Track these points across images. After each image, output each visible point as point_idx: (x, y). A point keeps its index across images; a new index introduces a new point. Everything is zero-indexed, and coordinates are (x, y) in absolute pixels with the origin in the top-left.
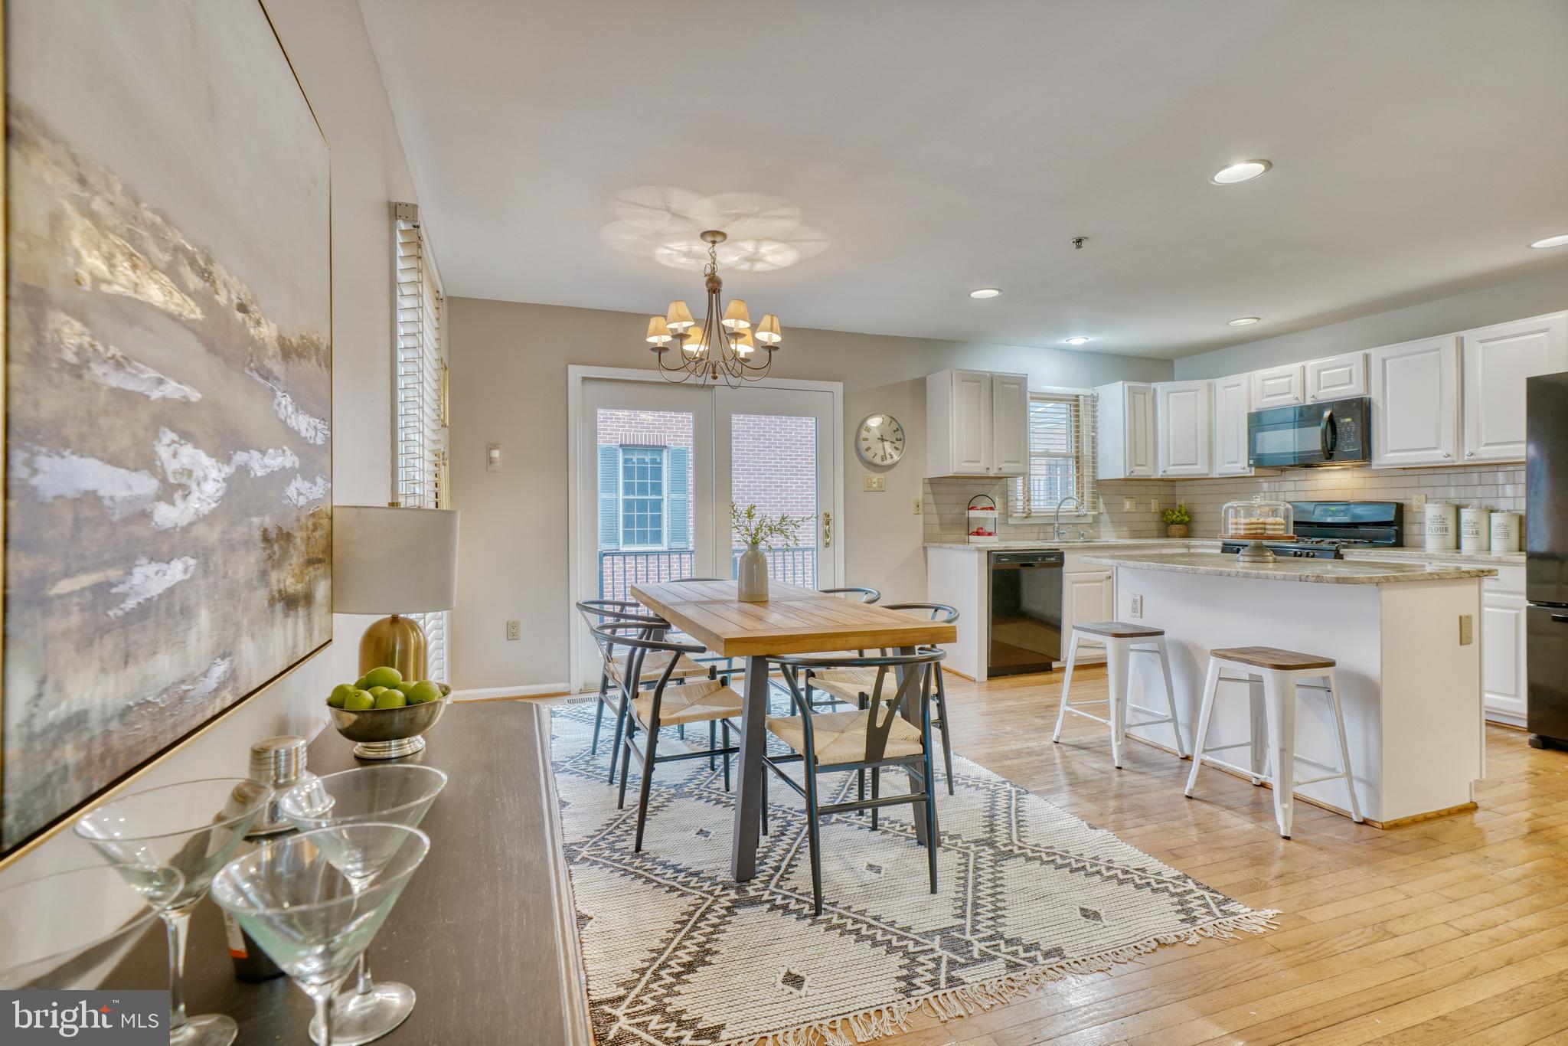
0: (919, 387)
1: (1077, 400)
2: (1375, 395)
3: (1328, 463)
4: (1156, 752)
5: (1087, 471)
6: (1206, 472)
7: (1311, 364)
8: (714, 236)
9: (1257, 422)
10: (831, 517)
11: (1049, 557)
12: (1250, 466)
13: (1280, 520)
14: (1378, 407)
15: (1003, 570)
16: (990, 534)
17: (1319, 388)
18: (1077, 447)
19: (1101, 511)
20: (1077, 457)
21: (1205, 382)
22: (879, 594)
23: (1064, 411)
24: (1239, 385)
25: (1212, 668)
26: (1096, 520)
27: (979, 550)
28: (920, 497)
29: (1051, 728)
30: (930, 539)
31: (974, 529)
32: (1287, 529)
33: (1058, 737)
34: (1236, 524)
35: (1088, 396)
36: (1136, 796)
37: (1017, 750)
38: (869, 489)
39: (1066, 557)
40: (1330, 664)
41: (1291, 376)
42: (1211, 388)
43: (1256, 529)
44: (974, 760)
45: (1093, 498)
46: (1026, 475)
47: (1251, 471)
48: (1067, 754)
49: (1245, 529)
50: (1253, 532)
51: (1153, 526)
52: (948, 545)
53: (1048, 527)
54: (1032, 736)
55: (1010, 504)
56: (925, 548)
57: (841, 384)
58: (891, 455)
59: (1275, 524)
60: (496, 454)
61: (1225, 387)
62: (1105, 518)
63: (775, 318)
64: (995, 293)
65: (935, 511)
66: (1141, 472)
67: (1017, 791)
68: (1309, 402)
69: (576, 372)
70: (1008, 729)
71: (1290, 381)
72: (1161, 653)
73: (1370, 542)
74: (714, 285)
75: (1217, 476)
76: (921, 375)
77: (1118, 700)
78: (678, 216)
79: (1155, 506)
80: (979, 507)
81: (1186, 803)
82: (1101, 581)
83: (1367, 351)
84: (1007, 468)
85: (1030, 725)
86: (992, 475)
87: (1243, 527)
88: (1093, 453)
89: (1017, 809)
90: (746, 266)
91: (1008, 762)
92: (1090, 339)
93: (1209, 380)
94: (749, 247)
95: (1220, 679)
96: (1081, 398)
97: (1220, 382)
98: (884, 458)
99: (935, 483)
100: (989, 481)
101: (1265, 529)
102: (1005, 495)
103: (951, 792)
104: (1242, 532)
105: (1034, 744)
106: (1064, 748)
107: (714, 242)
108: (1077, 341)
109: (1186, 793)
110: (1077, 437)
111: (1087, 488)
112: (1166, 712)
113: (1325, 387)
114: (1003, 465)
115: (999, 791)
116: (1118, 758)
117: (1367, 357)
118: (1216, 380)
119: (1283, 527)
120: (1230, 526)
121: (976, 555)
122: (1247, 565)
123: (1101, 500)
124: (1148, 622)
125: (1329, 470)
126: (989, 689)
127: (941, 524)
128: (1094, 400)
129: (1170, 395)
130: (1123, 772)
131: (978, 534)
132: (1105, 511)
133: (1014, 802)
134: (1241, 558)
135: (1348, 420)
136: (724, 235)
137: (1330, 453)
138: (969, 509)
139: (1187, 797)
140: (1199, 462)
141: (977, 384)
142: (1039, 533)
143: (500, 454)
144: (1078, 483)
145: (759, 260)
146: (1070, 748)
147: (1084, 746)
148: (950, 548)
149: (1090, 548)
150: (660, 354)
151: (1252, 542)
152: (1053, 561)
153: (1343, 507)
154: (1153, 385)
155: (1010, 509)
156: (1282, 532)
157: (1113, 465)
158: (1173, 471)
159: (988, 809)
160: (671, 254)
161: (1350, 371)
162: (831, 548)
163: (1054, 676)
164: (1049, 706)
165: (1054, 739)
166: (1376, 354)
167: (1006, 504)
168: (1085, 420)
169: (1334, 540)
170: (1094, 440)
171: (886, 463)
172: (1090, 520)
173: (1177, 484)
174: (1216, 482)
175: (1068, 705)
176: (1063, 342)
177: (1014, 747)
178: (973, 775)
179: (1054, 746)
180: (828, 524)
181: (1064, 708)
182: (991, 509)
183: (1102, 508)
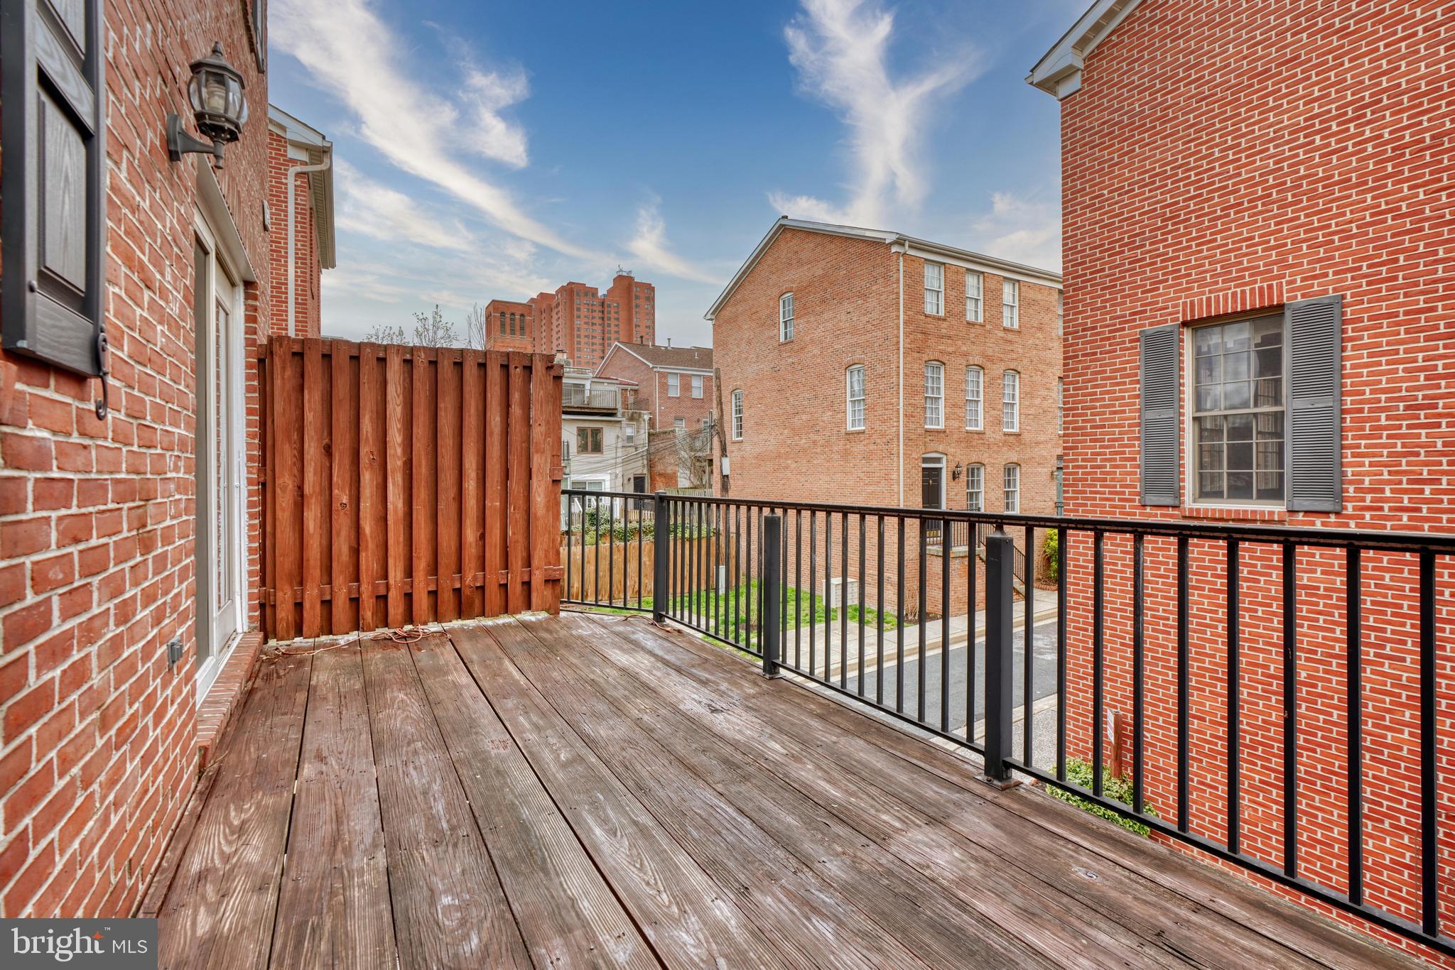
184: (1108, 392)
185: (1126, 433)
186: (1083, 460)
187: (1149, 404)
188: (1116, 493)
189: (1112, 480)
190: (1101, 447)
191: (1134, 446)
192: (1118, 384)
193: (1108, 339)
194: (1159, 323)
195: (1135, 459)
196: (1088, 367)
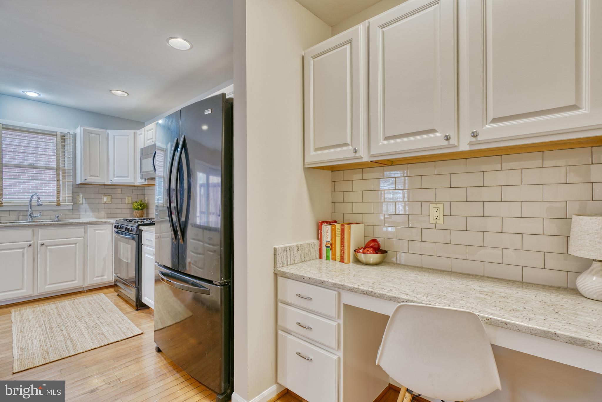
1: (56, 135)
5: (67, 178)
6: (133, 181)
9: (142, 154)
19: (81, 202)
20: (58, 169)
21: (132, 132)
24: (142, 134)
26: (76, 208)
35: (71, 134)
42: (135, 134)
45: (74, 195)
51: (127, 211)
61: (139, 135)
62: (85, 206)
66: (95, 180)
79: (128, 200)
82: (24, 248)
93: (135, 131)
96: (58, 134)
97: (138, 132)
108: (33, 94)
111: (68, 189)
123: (81, 196)
128: (72, 137)
129: (115, 137)
142: (18, 216)
154: (108, 131)
158: (116, 181)
172: (70, 208)
183: (81, 200)
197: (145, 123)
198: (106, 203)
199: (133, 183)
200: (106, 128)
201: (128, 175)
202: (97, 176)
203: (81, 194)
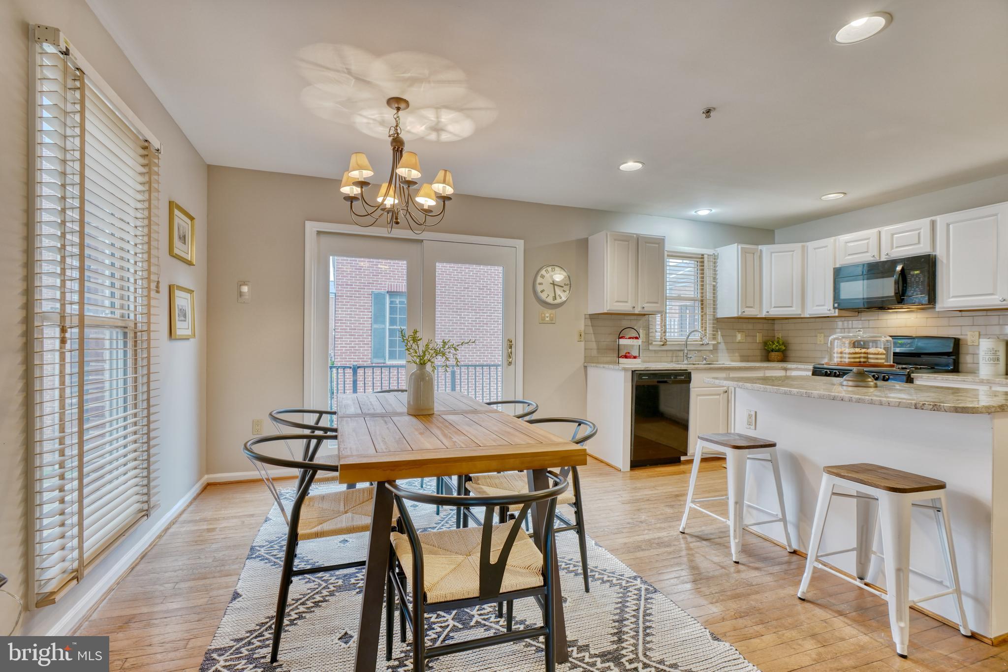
0: (583, 245)
1: (703, 258)
2: (940, 253)
3: (900, 306)
4: (767, 544)
5: (709, 311)
6: (799, 312)
7: (886, 230)
8: (397, 103)
9: (839, 275)
10: (513, 342)
11: (679, 376)
12: (834, 308)
13: (882, 350)
14: (942, 262)
15: (644, 386)
16: (635, 357)
17: (892, 248)
18: (702, 293)
19: (720, 341)
20: (702, 301)
21: (800, 244)
22: (537, 406)
23: (693, 266)
24: (826, 246)
25: (825, 484)
26: (716, 348)
27: (625, 370)
28: (582, 328)
29: (679, 519)
30: (589, 361)
31: (622, 353)
32: (887, 359)
33: (684, 529)
34: (841, 353)
35: (711, 255)
36: (753, 597)
37: (649, 540)
38: (543, 322)
39: (693, 376)
40: (941, 486)
41: (869, 239)
42: (804, 251)
43: (860, 358)
44: (612, 551)
45: (713, 331)
46: (663, 313)
47: (835, 312)
48: (691, 545)
49: (849, 358)
50: (858, 360)
51: (758, 353)
52: (602, 366)
53: (679, 352)
54: (663, 525)
55: (651, 335)
56: (585, 367)
57: (522, 241)
58: (559, 296)
59: (878, 354)
60: (245, 289)
61: (815, 249)
62: (722, 346)
63: (448, 172)
64: (639, 166)
65: (593, 339)
66: (751, 312)
67: (646, 589)
68: (883, 259)
69: (311, 227)
70: (643, 517)
71: (868, 243)
72: (773, 461)
73: (932, 368)
74: (398, 145)
75: (808, 316)
76: (583, 236)
77: (736, 503)
78: (361, 80)
79: (759, 338)
80: (627, 337)
81: (800, 606)
82: (719, 395)
83: (933, 218)
84: (649, 308)
85: (662, 514)
86: (637, 312)
87: (847, 356)
88: (714, 297)
89: (645, 611)
90: (433, 136)
91: (640, 554)
92: (713, 211)
93: (803, 244)
94: (430, 115)
95: (834, 494)
96: (706, 256)
97: (811, 245)
98: (555, 298)
99: (594, 317)
100: (635, 317)
101: (867, 358)
102: (647, 328)
103: (587, 590)
104: (847, 360)
105: (663, 534)
106: (689, 539)
107: (398, 109)
108: (703, 212)
109: (799, 595)
110: (702, 285)
111: (709, 324)
112: (776, 511)
113: (897, 247)
114: (645, 305)
115: (630, 589)
116: (736, 554)
117: (933, 223)
118: (808, 244)
119: (884, 356)
120: (835, 355)
121: (622, 374)
122: (850, 389)
123: (719, 333)
124: (761, 434)
125: (896, 312)
126: (631, 478)
127: (598, 349)
128: (715, 258)
129: (773, 254)
130: (740, 567)
131: (626, 357)
132: (722, 341)
133: (642, 602)
134: (845, 383)
135: (916, 272)
136: (406, 102)
137: (901, 298)
138: (619, 338)
139: (800, 599)
140: (794, 305)
141: (627, 243)
142: (672, 357)
143: (248, 289)
144: (702, 320)
145: (442, 130)
146: (694, 539)
147: (706, 537)
148: (604, 367)
149: (711, 369)
150: (352, 202)
151: (855, 369)
152: (683, 378)
153: (909, 341)
154: (760, 247)
155: (650, 338)
156: (883, 361)
157: (729, 308)
158: (775, 312)
159: (618, 611)
160: (368, 123)
161: (919, 234)
162: (512, 366)
163: (682, 467)
164: (677, 496)
165: (681, 530)
166: (939, 219)
167: (648, 335)
168: (708, 273)
169: (904, 366)
170: (715, 288)
171: (556, 302)
172: (711, 348)
173: (776, 322)
174: (806, 320)
175: (693, 502)
176: (692, 213)
177: (647, 537)
178: (609, 569)
179: (681, 536)
180: (511, 347)
181: (689, 505)
182: (636, 338)
183: (720, 339)
184: (357, 315)
185: (365, 333)
186: (345, 344)
187: (376, 322)
188: (361, 358)
189: (359, 353)
190: (354, 338)
191: (368, 338)
192: (362, 312)
193: (358, 291)
194: (379, 289)
195: (369, 344)
196: (348, 302)
197: (776, 231)
198: (741, 341)
199: (800, 315)
200: (757, 244)
201: (792, 303)
202: (752, 307)
203: (719, 330)
